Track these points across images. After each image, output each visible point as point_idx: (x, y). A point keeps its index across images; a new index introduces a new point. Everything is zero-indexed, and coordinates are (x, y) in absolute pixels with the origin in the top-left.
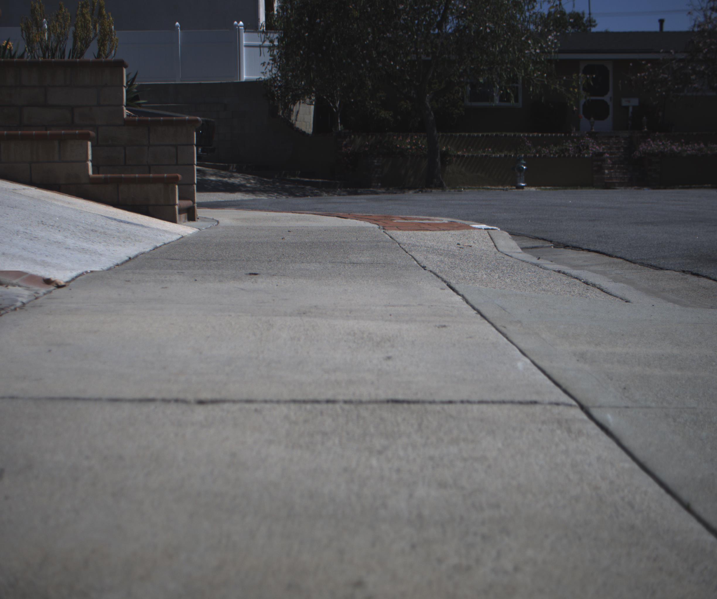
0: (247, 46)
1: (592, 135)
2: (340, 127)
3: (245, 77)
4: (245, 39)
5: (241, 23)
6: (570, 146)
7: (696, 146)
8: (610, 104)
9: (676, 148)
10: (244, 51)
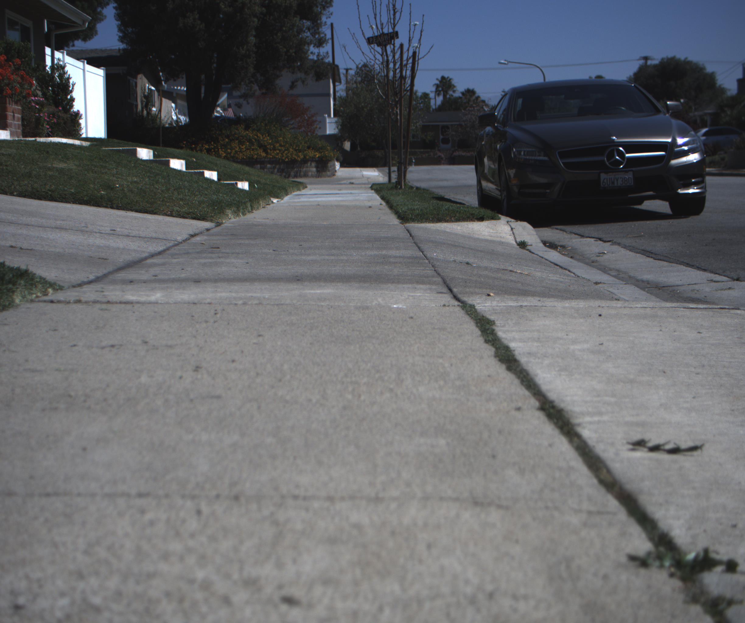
0: (329, 123)
1: (439, 151)
2: (359, 149)
3: (328, 132)
4: (328, 120)
5: (326, 115)
6: (432, 154)
7: (471, 153)
8: (450, 139)
9: (464, 154)
10: (328, 125)
